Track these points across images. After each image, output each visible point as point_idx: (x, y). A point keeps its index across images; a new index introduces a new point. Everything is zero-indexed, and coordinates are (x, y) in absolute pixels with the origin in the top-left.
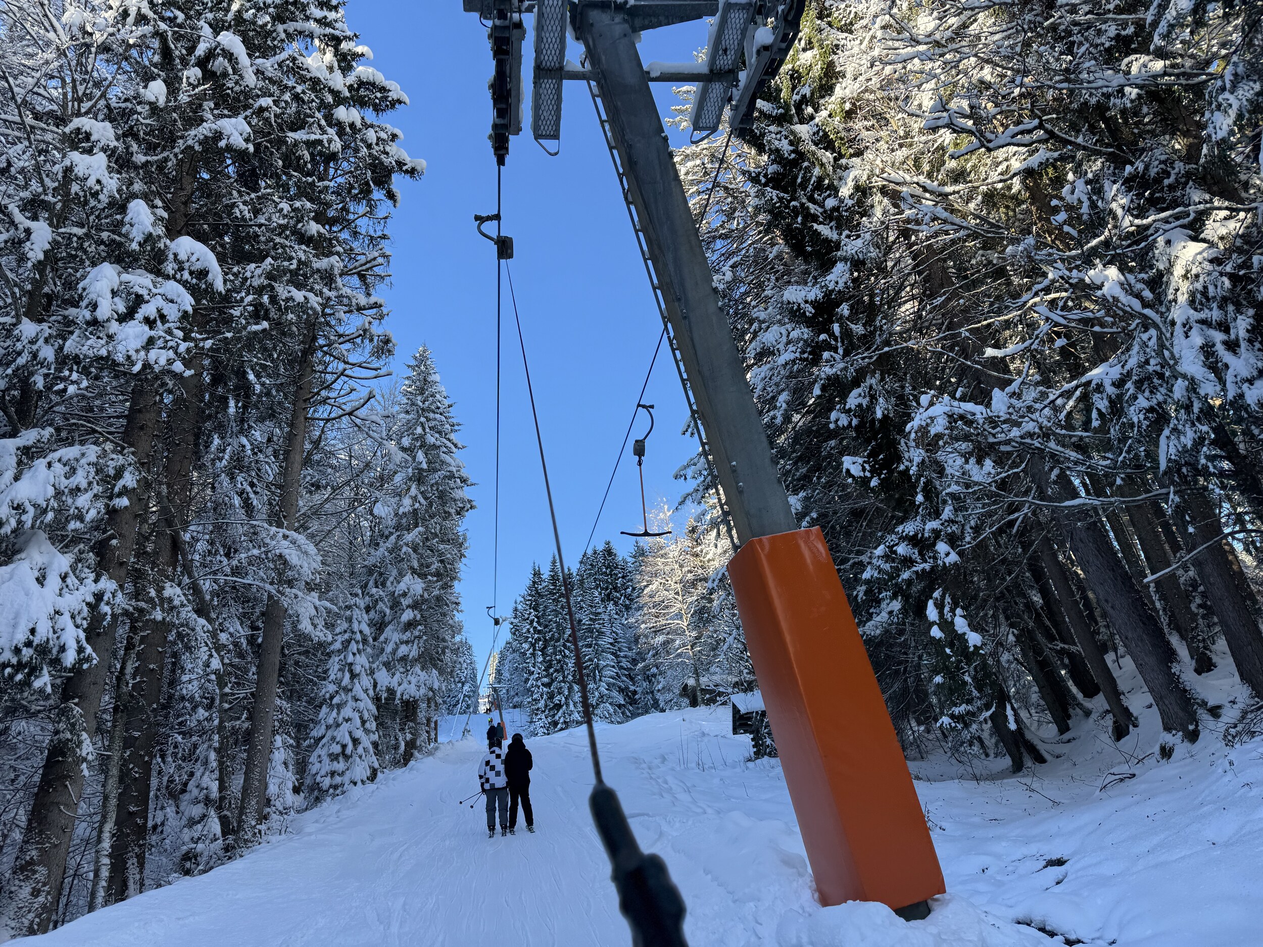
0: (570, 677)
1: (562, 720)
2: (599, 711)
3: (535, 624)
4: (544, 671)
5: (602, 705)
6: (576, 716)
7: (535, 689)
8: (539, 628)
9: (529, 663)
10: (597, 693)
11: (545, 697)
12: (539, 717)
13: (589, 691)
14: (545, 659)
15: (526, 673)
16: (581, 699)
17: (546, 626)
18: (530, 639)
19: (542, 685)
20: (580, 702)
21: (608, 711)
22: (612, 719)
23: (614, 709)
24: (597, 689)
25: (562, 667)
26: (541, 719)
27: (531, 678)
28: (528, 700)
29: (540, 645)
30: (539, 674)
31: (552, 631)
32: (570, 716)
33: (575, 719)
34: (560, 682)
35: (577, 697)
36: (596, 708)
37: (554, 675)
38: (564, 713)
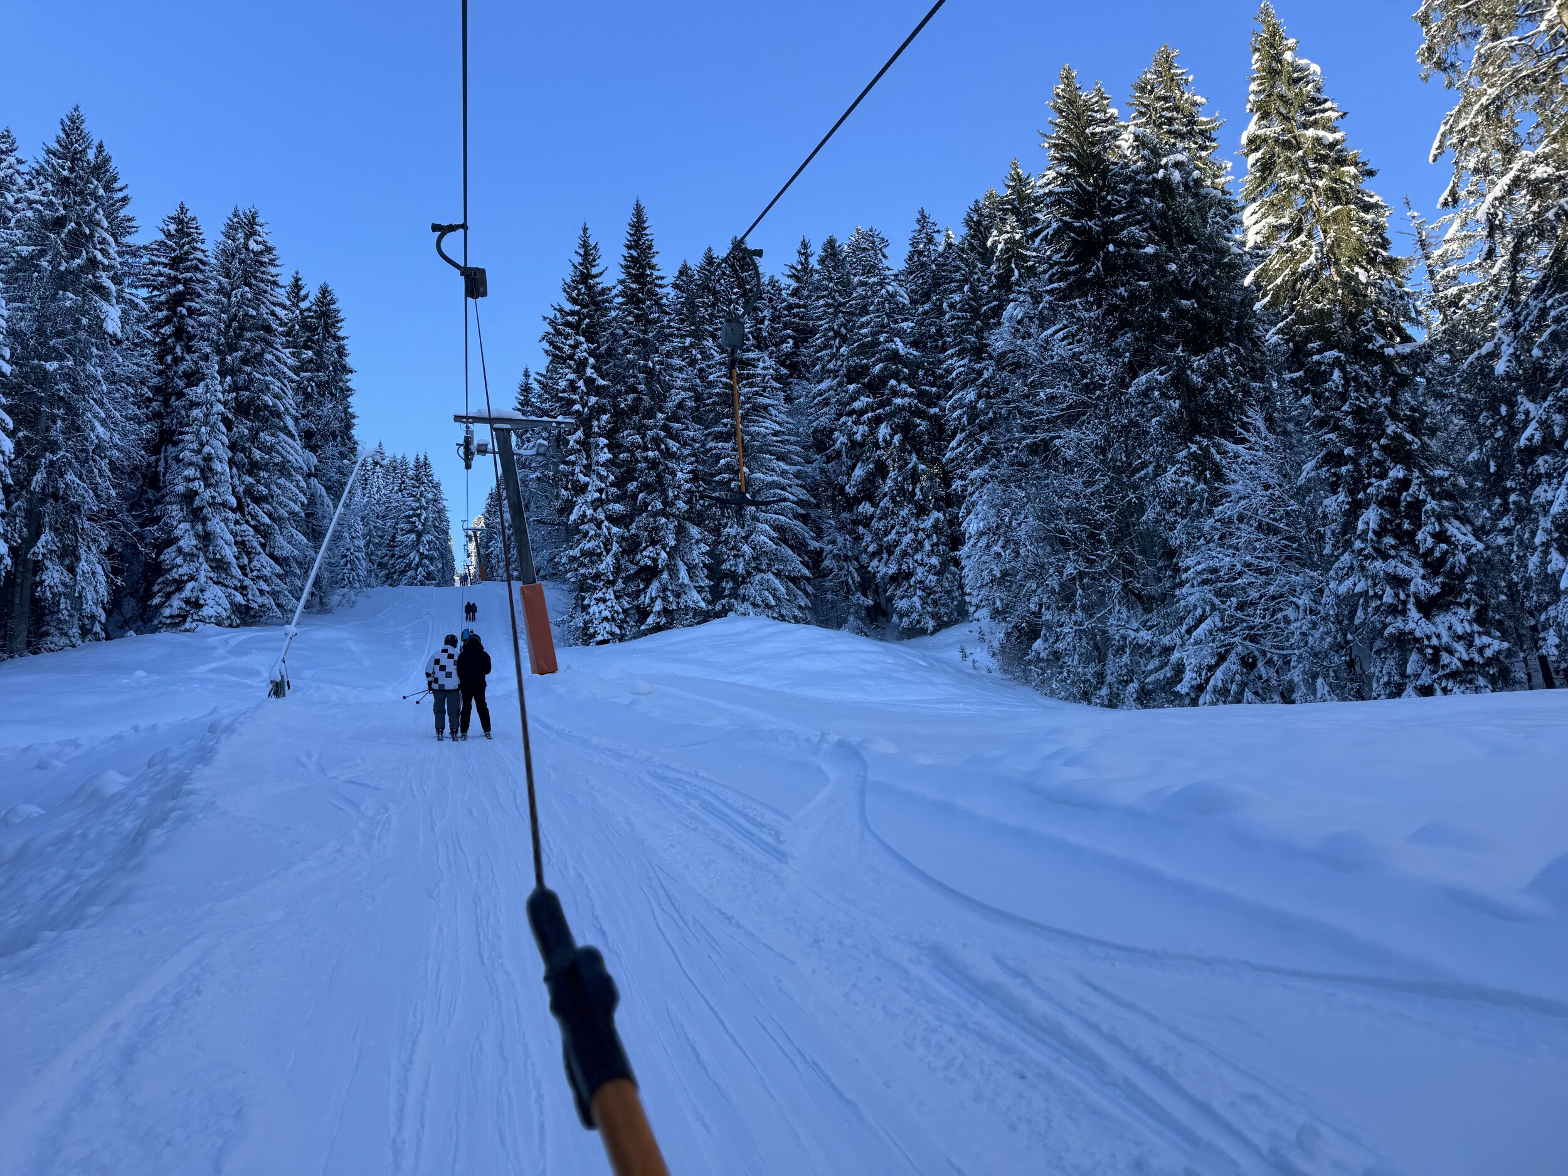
0: (681, 505)
1: (658, 606)
2: (751, 590)
3: (589, 371)
4: (612, 485)
5: (758, 577)
6: (695, 599)
7: (591, 529)
8: (601, 382)
9: (573, 463)
10: (746, 548)
11: (615, 547)
12: (600, 595)
13: (726, 543)
14: (615, 456)
15: (566, 489)
16: (708, 560)
17: (616, 379)
18: (577, 407)
19: (609, 518)
20: (705, 565)
21: (774, 592)
22: (784, 612)
23: (787, 588)
24: (746, 538)
25: (660, 477)
26: (604, 600)
27: (580, 500)
28: (571, 553)
29: (603, 423)
30: (600, 491)
31: (634, 390)
32: (678, 596)
33: (691, 605)
34: (655, 515)
35: (698, 554)
36: (743, 582)
37: (641, 496)
38: (665, 590)
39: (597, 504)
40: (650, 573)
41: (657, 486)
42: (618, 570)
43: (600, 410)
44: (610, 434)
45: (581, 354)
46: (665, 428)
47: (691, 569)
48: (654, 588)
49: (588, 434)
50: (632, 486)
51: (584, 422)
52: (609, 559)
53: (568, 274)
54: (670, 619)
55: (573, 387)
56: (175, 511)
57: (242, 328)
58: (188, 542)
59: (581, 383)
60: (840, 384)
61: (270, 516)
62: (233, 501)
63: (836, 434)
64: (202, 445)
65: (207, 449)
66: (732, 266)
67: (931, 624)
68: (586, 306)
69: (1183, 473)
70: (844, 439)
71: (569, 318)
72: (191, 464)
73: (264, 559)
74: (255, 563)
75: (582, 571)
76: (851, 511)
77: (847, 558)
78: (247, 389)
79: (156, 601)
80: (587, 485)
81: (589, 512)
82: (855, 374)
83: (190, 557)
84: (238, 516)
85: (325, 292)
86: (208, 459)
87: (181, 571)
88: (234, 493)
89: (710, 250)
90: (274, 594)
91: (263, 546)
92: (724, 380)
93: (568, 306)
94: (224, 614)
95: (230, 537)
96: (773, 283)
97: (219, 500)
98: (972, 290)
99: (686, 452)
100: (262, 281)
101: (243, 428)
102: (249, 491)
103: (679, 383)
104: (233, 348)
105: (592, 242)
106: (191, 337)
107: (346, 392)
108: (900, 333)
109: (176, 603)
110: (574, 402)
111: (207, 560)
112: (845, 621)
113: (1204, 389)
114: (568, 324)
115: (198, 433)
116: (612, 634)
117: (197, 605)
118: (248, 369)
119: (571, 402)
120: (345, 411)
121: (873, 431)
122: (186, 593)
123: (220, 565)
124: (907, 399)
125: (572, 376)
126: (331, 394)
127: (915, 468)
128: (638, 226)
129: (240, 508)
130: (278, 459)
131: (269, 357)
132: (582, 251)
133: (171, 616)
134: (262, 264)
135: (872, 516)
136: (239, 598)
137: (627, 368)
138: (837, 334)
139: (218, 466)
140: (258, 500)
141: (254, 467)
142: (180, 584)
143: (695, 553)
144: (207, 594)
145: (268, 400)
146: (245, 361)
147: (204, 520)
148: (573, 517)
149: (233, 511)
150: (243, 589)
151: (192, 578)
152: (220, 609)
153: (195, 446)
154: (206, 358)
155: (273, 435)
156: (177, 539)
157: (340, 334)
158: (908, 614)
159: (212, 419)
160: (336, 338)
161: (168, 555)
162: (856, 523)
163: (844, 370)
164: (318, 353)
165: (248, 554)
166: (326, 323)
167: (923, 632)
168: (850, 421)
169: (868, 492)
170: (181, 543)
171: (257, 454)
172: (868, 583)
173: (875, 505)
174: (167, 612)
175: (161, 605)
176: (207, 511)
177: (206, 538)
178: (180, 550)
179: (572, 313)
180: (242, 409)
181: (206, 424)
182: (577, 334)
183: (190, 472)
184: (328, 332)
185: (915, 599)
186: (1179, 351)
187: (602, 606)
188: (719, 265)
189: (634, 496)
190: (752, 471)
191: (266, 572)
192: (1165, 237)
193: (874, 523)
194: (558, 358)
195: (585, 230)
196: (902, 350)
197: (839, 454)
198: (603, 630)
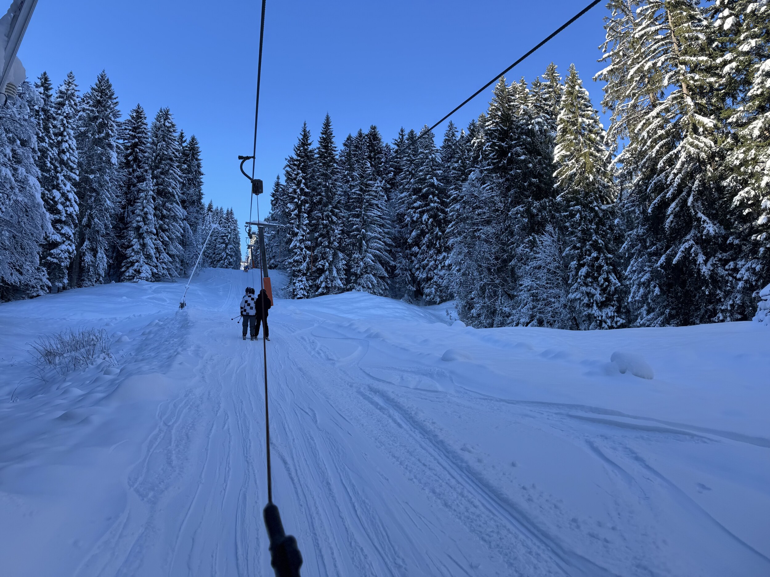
0: (336, 244)
1: (323, 285)
2: (362, 281)
3: (302, 185)
4: (308, 233)
5: (366, 276)
6: (339, 283)
7: (298, 251)
8: (307, 190)
9: (293, 224)
10: (361, 263)
11: (307, 259)
12: (300, 279)
13: (354, 260)
14: (310, 221)
15: (289, 234)
16: (345, 267)
17: (314, 189)
18: (296, 200)
19: (306, 247)
20: (344, 269)
21: (372, 282)
22: (375, 291)
23: (378, 281)
24: (362, 259)
25: (328, 232)
26: (302, 281)
27: (295, 239)
28: (290, 261)
29: (306, 207)
30: (303, 236)
31: (320, 195)
32: (332, 281)
33: (337, 285)
34: (325, 247)
35: (341, 264)
36: (359, 277)
37: (319, 239)
38: (327, 278)
39: (301, 241)
40: (321, 271)
41: (326, 236)
42: (308, 269)
43: (305, 202)
44: (309, 213)
45: (299, 178)
46: (332, 211)
47: (338, 270)
48: (322, 278)
49: (300, 212)
50: (316, 235)
51: (298, 207)
52: (305, 264)
53: (296, 143)
54: (328, 291)
55: (295, 191)
56: (132, 234)
57: (161, 159)
58: (137, 247)
59: (298, 190)
60: (410, 195)
61: (168, 237)
62: (155, 231)
63: (406, 217)
64: (144, 208)
65: (146, 209)
66: (369, 138)
67: (438, 300)
68: (303, 157)
69: (526, 248)
70: (409, 219)
71: (295, 162)
72: (139, 215)
73: (165, 255)
74: (161, 256)
75: (293, 268)
76: (410, 249)
77: (406, 270)
78: (162, 185)
79: (123, 269)
80: (298, 233)
81: (298, 244)
82: (416, 191)
83: (137, 253)
84: (156, 237)
85: (193, 139)
86: (146, 213)
87: (134, 258)
88: (156, 228)
89: (361, 130)
90: (168, 269)
91: (165, 249)
92: (358, 192)
93: (295, 157)
94: (149, 277)
95: (153, 246)
96: (387, 146)
97: (149, 230)
98: (462, 162)
99: (340, 222)
100: (170, 139)
101: (160, 201)
102: (161, 227)
103: (339, 193)
104: (157, 167)
105: (307, 130)
106: (140, 162)
107: (200, 183)
108: (436, 175)
109: (131, 271)
110: (295, 198)
111: (144, 254)
112: (403, 296)
113: (537, 215)
114: (295, 165)
115: (142, 203)
116: (304, 295)
117: (139, 272)
118: (163, 176)
119: (294, 198)
120: (199, 192)
121: (421, 217)
122: (135, 267)
123: (148, 257)
124: (436, 204)
125: (295, 187)
126: (194, 184)
127: (437, 234)
128: (327, 125)
129: (157, 234)
130: (173, 214)
131: (171, 171)
132: (303, 134)
133: (129, 276)
134: (170, 132)
135: (418, 253)
136: (155, 270)
137: (318, 185)
138: (411, 173)
139: (150, 217)
140: (164, 231)
141: (163, 217)
142: (132, 264)
143: (340, 264)
144: (143, 268)
145: (170, 189)
146: (162, 173)
147: (143, 238)
148: (291, 246)
149: (154, 235)
150: (156, 267)
151: (137, 261)
152: (148, 275)
153: (141, 208)
154: (146, 171)
155: (171, 204)
156: (132, 245)
157: (199, 158)
158: (429, 295)
159: (148, 197)
160: (197, 160)
161: (129, 251)
162: (412, 255)
163: (411, 190)
164: (188, 166)
165: (159, 252)
166: (193, 153)
167: (435, 303)
168: (412, 211)
169: (417, 242)
170: (134, 247)
171: (165, 212)
172: (414, 280)
173: (420, 248)
174: (127, 274)
175: (125, 271)
176: (145, 235)
177: (144, 245)
178: (133, 250)
179: (297, 160)
180: (159, 193)
181: (146, 199)
182: (298, 169)
183: (139, 218)
184: (194, 157)
185: (433, 289)
186: (530, 200)
187: (301, 283)
188: (364, 138)
189: (317, 239)
190: (367, 231)
191: (166, 260)
192: (530, 153)
193: (419, 256)
194: (290, 179)
195: (305, 124)
196: (436, 182)
197: (407, 225)
198: (300, 293)
